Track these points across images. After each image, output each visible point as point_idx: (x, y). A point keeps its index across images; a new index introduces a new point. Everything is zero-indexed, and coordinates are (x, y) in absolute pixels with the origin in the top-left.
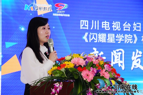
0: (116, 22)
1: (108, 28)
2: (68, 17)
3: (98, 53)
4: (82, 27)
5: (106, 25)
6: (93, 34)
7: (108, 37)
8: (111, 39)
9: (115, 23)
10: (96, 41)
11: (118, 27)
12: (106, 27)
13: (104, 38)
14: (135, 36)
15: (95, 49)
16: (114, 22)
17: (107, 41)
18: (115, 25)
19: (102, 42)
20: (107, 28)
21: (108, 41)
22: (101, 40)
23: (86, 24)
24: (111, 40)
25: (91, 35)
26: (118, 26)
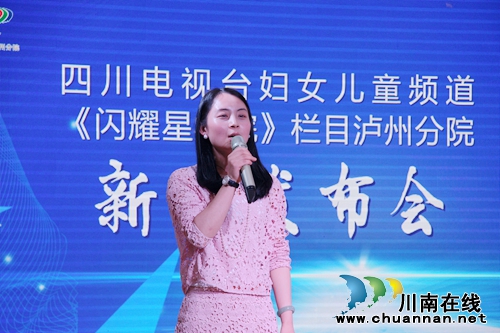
0: (196, 71)
1: (167, 91)
2: (12, 53)
3: (128, 177)
4: (66, 88)
5: (156, 79)
6: (107, 111)
7: (167, 121)
8: (178, 128)
9: (192, 72)
10: (119, 135)
11: (202, 88)
12: (156, 87)
13: (151, 124)
14: (267, 117)
15: (115, 163)
16: (187, 70)
17: (161, 135)
18: (192, 81)
19: (144, 138)
20: (160, 91)
21: (166, 135)
22: (140, 131)
23: (84, 78)
24: (178, 133)
25: (101, 115)
26: (205, 84)
